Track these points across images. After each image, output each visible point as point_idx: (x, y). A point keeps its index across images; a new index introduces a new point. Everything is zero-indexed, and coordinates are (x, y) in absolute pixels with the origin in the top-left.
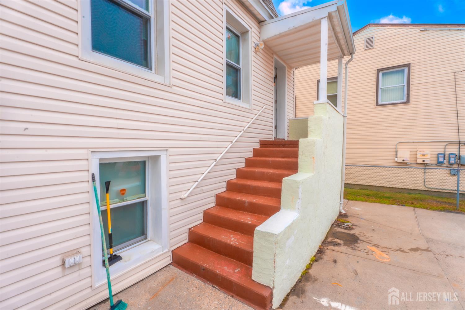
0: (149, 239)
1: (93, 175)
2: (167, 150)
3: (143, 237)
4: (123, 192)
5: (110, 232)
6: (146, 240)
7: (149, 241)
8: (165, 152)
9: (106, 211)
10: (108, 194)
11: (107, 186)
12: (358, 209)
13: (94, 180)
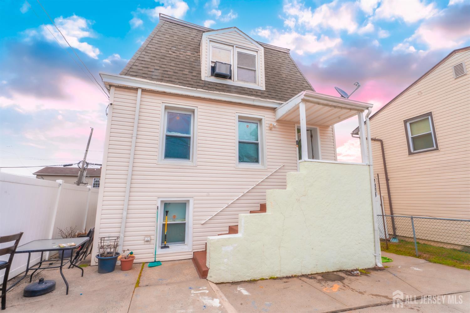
0: (186, 243)
1: (158, 207)
2: (193, 197)
3: (183, 242)
4: (174, 217)
5: (166, 234)
6: (184, 244)
7: (186, 245)
8: (192, 199)
9: (165, 224)
10: (167, 217)
11: (166, 213)
12: (416, 269)
13: (158, 209)
